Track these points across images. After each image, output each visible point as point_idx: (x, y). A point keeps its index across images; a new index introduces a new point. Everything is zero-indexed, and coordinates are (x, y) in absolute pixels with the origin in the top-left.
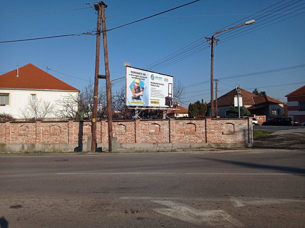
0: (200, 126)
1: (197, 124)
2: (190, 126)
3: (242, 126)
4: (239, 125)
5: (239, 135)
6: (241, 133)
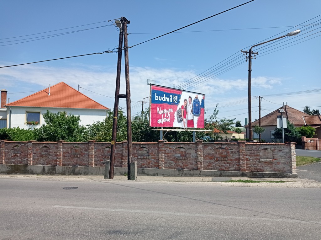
0: (232, 152)
1: (229, 149)
2: (220, 152)
3: (283, 152)
4: (279, 151)
5: (280, 163)
6: (281, 161)
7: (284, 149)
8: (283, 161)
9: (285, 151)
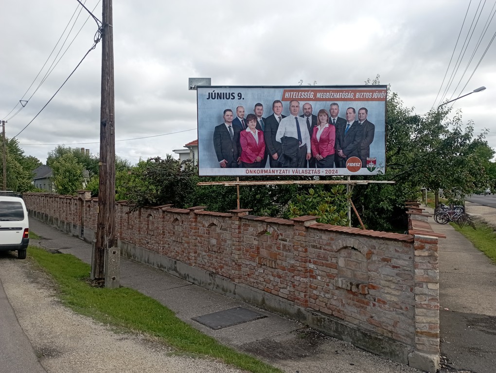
0: (284, 246)
1: (280, 237)
2: (269, 243)
3: (394, 267)
4: (384, 260)
5: (384, 303)
6: (388, 297)
7: (397, 254)
8: (395, 299)
9: (400, 262)
